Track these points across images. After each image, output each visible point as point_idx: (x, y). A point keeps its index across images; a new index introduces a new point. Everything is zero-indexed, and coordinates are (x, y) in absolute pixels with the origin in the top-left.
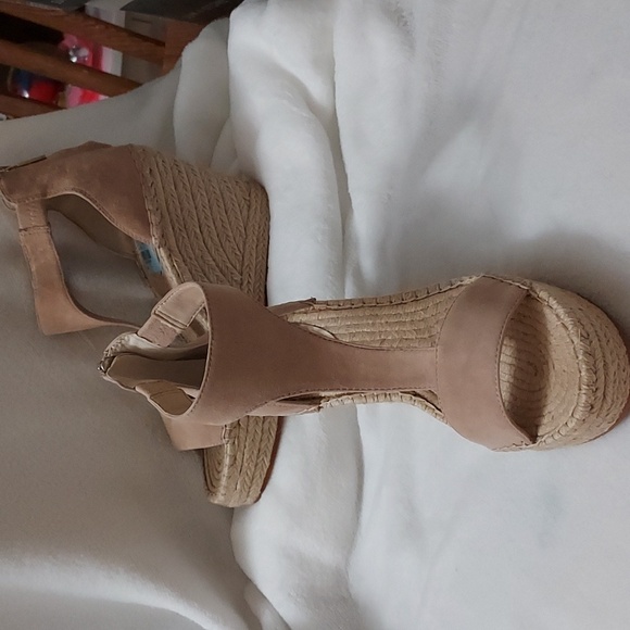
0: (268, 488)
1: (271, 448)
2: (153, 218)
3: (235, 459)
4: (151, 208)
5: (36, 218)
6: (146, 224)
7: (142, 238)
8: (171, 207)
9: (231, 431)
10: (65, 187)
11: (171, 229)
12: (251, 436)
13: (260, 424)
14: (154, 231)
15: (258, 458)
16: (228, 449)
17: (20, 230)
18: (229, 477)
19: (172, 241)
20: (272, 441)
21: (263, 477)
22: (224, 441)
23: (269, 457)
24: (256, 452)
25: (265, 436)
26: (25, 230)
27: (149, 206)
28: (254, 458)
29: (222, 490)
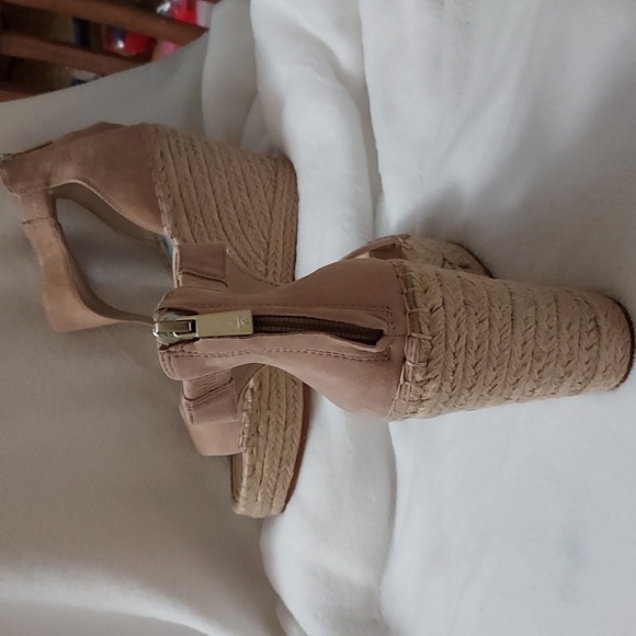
0: (292, 499)
1: (294, 457)
2: (164, 206)
3: (254, 469)
4: (162, 195)
5: (39, 210)
6: (157, 212)
7: (152, 228)
8: (185, 194)
9: (248, 439)
10: (68, 175)
11: (185, 217)
12: (271, 445)
13: (281, 431)
14: (165, 219)
15: (280, 467)
16: (246, 457)
17: (24, 223)
18: (248, 488)
19: (187, 230)
20: (295, 450)
21: (287, 487)
22: (242, 450)
23: (293, 467)
24: (277, 462)
25: (287, 444)
26: (29, 222)
27: (159, 193)
28: (276, 468)
29: (242, 502)
